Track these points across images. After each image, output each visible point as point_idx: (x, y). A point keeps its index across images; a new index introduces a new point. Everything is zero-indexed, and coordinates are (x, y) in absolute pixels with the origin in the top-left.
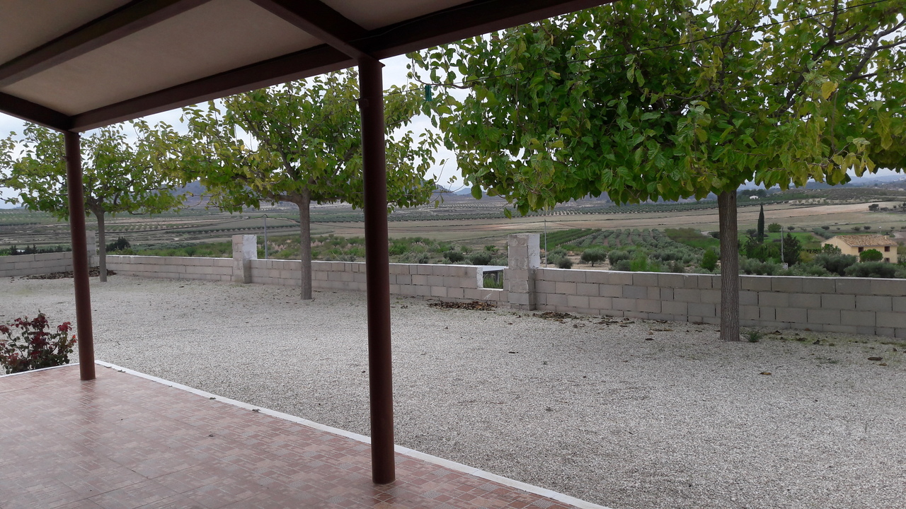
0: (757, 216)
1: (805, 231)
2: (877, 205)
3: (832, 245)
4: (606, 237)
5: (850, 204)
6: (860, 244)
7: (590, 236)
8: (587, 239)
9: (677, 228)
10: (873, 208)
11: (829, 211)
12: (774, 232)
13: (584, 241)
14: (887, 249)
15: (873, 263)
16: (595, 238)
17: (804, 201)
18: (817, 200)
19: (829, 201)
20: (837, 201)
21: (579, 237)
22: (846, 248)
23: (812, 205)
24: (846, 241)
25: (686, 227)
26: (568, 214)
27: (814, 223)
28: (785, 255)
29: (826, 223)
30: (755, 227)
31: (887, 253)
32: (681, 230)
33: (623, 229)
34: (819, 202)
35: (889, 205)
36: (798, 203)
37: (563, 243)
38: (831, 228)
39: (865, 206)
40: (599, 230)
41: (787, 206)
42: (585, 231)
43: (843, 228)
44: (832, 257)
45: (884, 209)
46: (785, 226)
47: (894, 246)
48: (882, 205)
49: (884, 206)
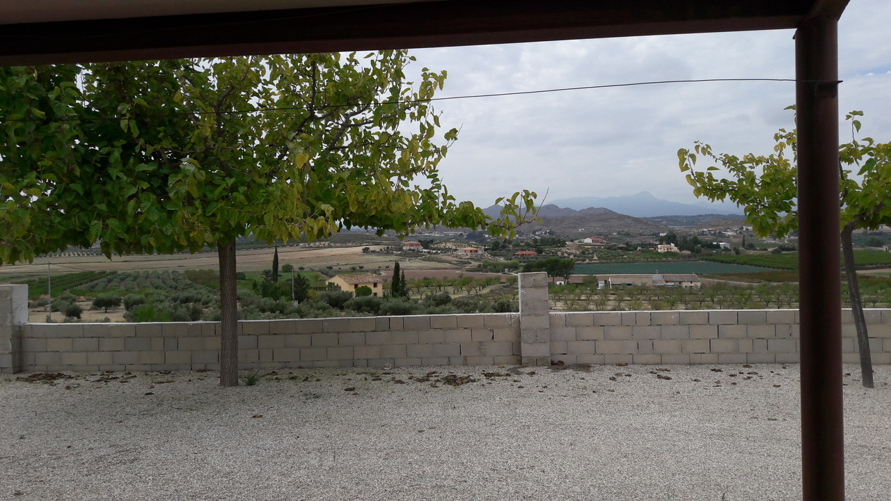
0: (272, 258)
1: (313, 270)
2: (369, 248)
3: (334, 284)
4: (122, 280)
5: (348, 247)
6: (356, 281)
7: (105, 279)
8: (101, 283)
9: (198, 270)
10: (366, 251)
11: (333, 253)
12: (287, 272)
13: (97, 285)
14: (375, 285)
15: (365, 298)
16: (110, 281)
17: (312, 244)
18: (323, 243)
19: (332, 244)
20: (339, 245)
21: (91, 281)
22: (344, 285)
23: (319, 248)
24: (345, 279)
25: (206, 269)
26: (79, 255)
27: (320, 264)
28: (296, 293)
29: (329, 264)
30: (270, 267)
31: (375, 288)
32: (201, 271)
33: (141, 271)
34: (324, 245)
35: (377, 248)
36: (307, 245)
37: (73, 287)
38: (334, 268)
39: (359, 249)
40: (115, 273)
41: (298, 248)
42: (99, 274)
43: (343, 268)
44: (334, 294)
45: (374, 252)
46: (296, 267)
47: (380, 282)
48: (372, 248)
49: (373, 249)
